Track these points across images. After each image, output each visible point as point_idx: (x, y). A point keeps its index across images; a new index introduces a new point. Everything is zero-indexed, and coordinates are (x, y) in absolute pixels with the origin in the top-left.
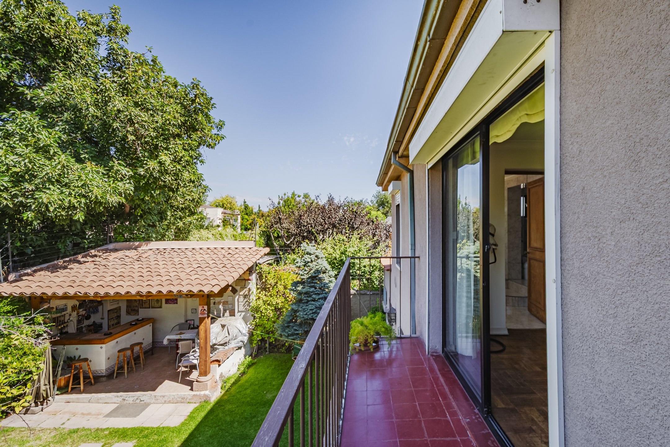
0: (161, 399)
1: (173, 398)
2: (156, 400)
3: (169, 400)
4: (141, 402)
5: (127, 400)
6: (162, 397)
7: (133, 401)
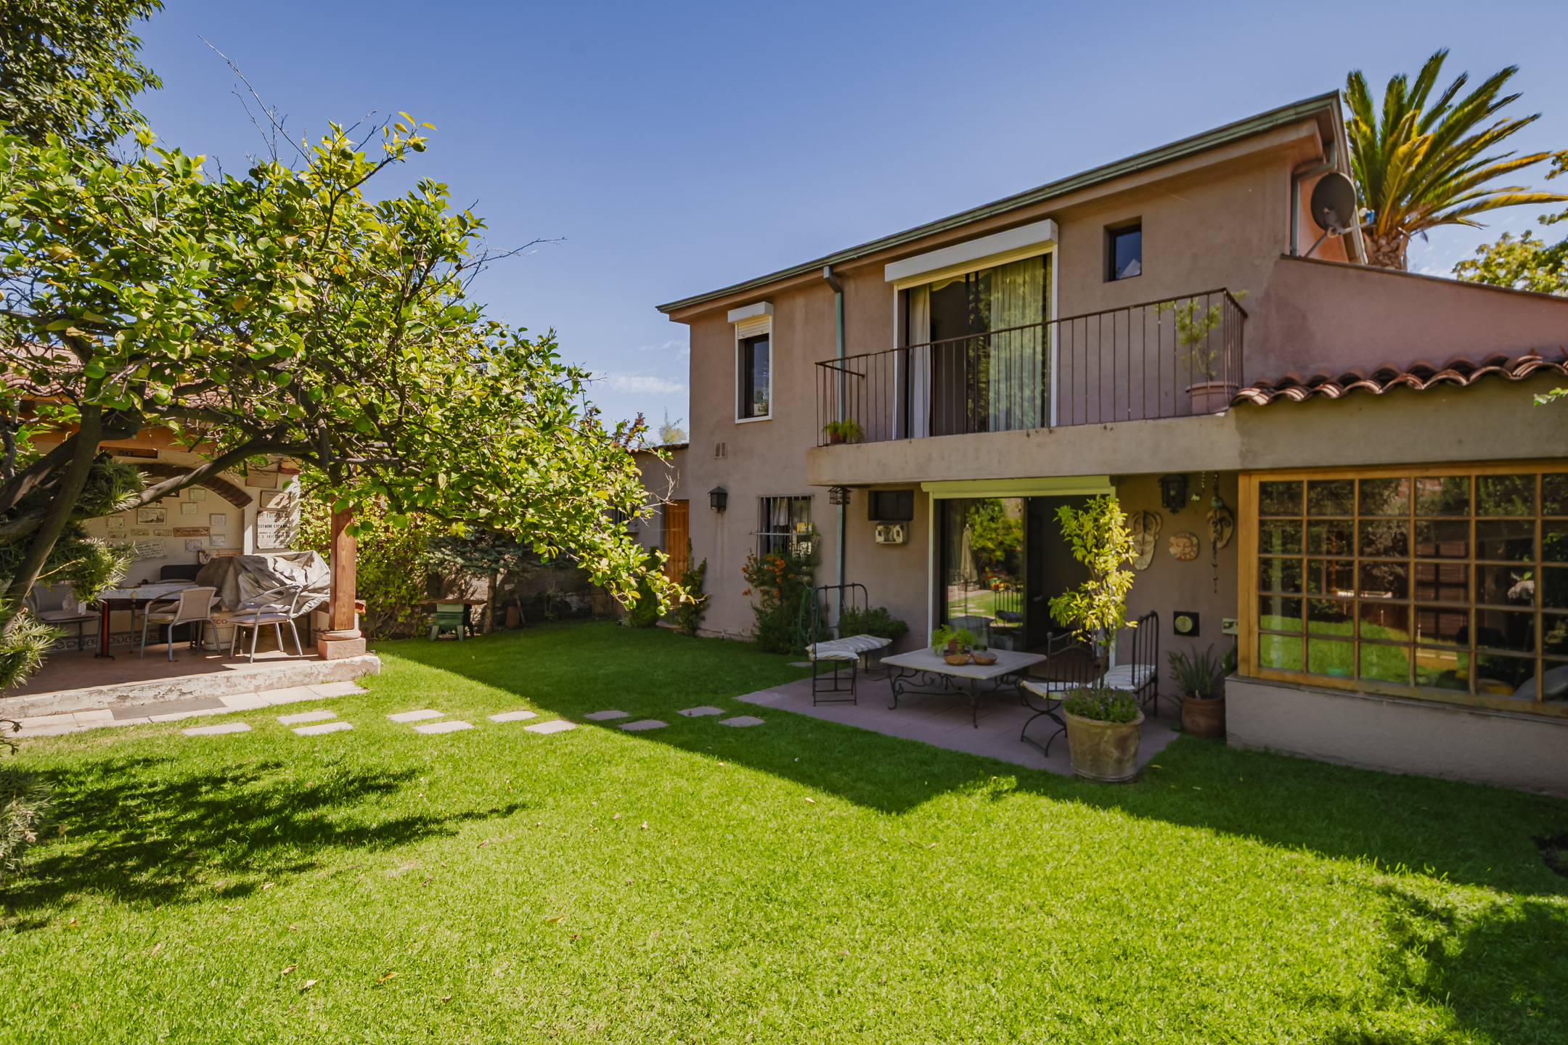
0: (245, 682)
1: (280, 678)
2: (230, 687)
3: (268, 683)
4: (182, 698)
5: (134, 698)
6: (248, 679)
7: (155, 697)
